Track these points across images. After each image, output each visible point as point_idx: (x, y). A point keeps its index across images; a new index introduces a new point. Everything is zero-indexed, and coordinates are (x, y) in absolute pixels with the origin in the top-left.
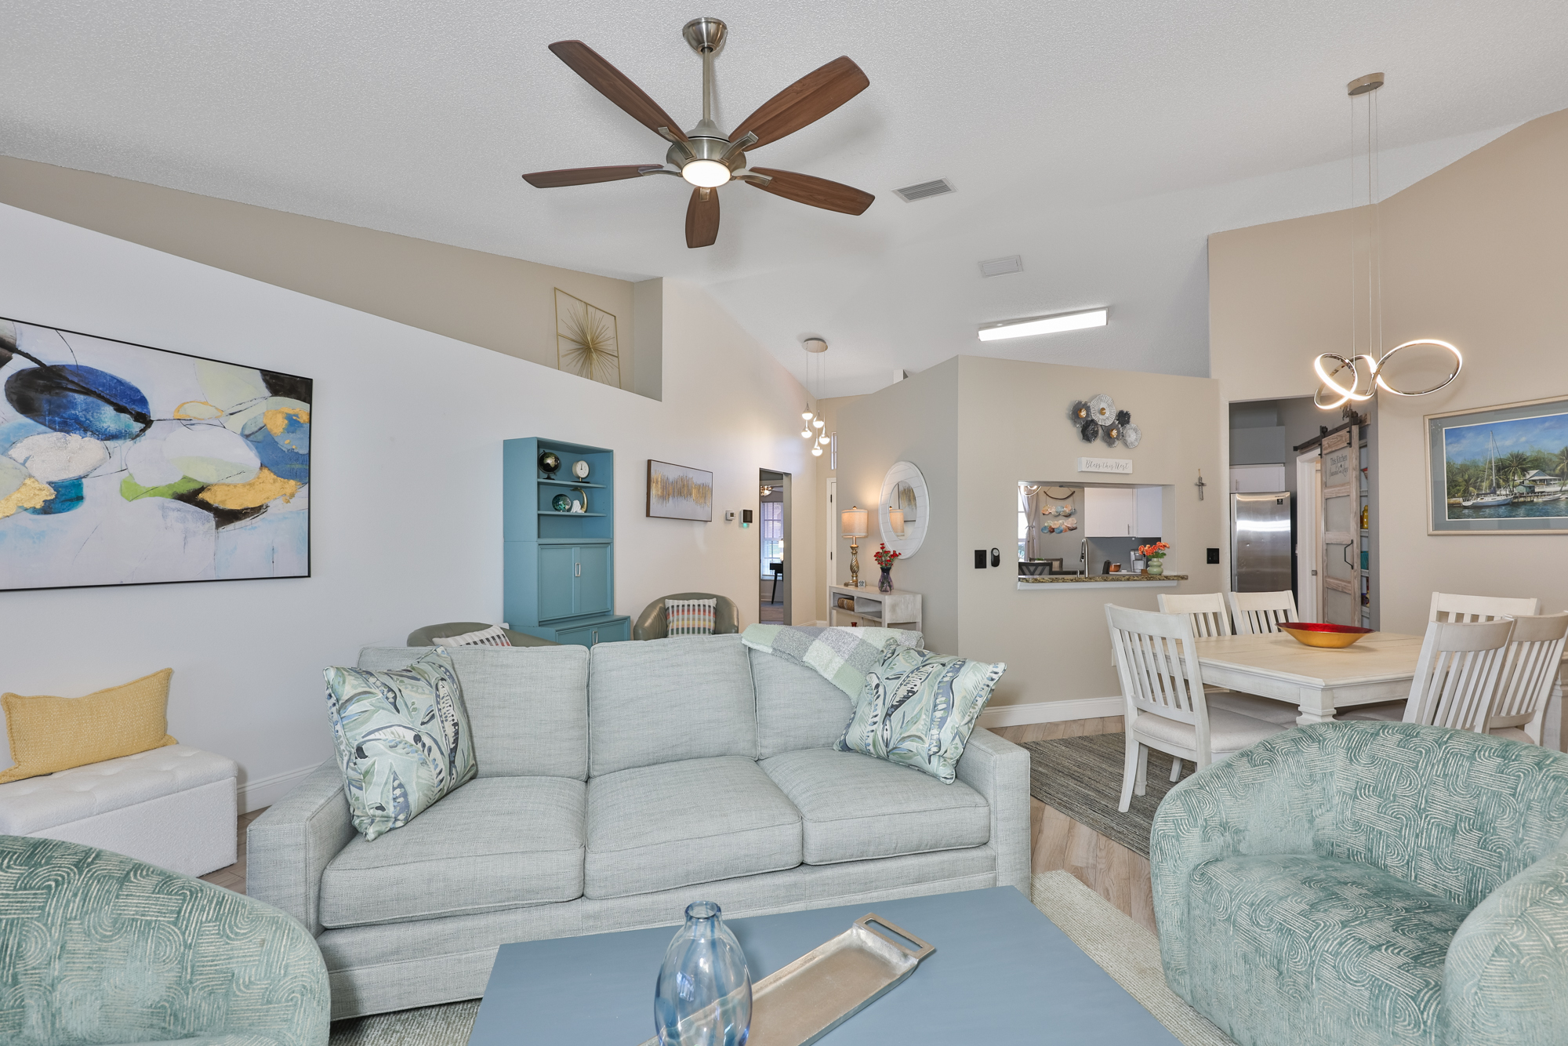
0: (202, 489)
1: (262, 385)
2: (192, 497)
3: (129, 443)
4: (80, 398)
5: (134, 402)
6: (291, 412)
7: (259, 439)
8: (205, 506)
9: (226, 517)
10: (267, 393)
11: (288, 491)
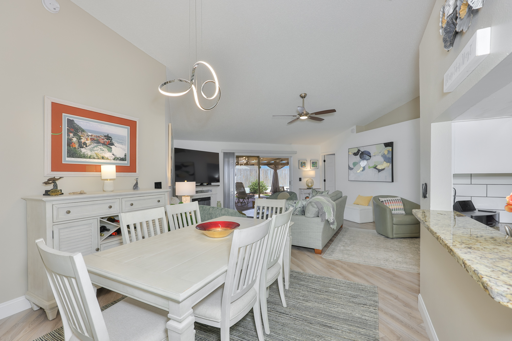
0: (376, 166)
1: (384, 146)
2: (375, 168)
3: (369, 160)
4: (365, 155)
5: (369, 154)
6: (388, 150)
7: (384, 156)
8: (377, 169)
9: (379, 171)
10: (385, 147)
11: (388, 165)
